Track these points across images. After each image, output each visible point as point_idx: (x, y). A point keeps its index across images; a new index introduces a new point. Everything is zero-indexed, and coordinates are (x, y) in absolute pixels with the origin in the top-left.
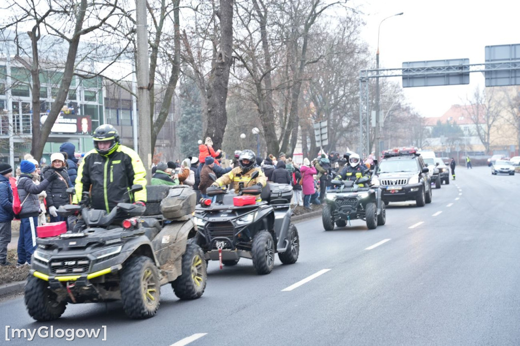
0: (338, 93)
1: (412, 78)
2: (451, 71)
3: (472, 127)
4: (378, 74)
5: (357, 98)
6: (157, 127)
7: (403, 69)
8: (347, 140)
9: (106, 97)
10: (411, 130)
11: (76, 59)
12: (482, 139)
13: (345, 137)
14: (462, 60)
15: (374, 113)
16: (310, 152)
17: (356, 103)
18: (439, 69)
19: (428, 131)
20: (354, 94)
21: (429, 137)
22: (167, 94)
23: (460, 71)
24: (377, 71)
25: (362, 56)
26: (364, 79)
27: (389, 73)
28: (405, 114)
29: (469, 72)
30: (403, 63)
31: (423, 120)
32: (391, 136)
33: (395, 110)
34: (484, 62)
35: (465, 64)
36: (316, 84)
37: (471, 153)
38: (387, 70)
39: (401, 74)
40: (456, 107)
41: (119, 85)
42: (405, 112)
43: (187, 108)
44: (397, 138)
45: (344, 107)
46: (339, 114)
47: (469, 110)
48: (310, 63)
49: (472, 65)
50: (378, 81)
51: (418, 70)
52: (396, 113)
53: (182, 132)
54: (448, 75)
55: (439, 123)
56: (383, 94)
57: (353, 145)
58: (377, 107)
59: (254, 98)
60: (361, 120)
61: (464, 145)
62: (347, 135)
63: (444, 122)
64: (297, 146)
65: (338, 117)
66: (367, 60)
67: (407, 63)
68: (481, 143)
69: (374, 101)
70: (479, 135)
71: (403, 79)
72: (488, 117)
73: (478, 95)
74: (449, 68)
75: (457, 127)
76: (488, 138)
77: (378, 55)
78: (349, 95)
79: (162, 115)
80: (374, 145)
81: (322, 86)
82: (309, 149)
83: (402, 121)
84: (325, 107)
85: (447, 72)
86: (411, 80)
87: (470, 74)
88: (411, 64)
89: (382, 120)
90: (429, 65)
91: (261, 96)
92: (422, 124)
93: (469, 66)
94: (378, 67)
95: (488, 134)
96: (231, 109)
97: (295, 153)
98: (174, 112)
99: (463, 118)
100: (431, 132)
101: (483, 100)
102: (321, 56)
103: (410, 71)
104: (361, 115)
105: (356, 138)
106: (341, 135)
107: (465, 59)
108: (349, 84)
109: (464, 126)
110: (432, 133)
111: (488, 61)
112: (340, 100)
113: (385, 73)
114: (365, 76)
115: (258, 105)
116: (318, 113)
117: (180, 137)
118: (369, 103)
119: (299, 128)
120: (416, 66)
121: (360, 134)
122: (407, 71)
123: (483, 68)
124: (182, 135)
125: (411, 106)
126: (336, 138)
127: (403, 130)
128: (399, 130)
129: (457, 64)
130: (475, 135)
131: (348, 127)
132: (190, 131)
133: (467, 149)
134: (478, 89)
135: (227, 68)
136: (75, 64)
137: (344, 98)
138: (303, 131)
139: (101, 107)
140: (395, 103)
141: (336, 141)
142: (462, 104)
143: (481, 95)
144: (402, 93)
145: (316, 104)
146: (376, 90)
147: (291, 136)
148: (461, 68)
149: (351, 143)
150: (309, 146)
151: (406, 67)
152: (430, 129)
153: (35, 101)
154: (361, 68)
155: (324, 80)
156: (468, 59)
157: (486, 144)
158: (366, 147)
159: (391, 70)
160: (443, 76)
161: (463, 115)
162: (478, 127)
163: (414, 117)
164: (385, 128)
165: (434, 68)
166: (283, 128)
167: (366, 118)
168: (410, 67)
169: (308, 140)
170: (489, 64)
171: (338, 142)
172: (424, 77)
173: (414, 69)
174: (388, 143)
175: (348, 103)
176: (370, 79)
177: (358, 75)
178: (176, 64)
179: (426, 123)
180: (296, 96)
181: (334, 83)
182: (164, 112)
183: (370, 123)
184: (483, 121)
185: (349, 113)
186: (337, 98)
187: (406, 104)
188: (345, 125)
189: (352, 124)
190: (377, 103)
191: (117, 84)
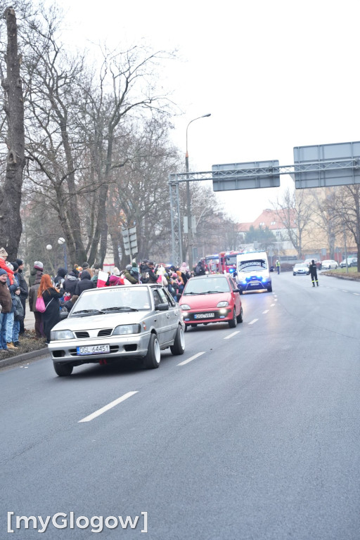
0: (149, 199)
1: (223, 181)
2: (261, 174)
3: (284, 231)
4: (188, 177)
5: (168, 205)
7: (213, 173)
8: (160, 248)
10: (224, 236)
12: (295, 244)
13: (158, 245)
14: (271, 161)
15: (186, 219)
16: (122, 262)
17: (168, 210)
18: (250, 171)
19: (242, 238)
20: (165, 200)
21: (243, 243)
23: (270, 173)
24: (187, 174)
25: (171, 161)
26: (173, 184)
27: (200, 177)
28: (218, 220)
29: (279, 174)
30: (213, 166)
31: (236, 226)
32: (205, 243)
33: (207, 215)
34: (293, 164)
35: (275, 166)
36: (125, 190)
37: (284, 258)
38: (197, 173)
39: (212, 177)
40: (267, 212)
42: (217, 218)
44: (211, 244)
45: (156, 213)
46: (150, 222)
47: (280, 214)
48: (116, 167)
49: (282, 167)
50: (188, 184)
51: (228, 173)
52: (208, 219)
54: (259, 178)
55: (252, 228)
56: (194, 199)
57: (167, 254)
58: (188, 213)
59: (54, 203)
60: (173, 226)
61: (277, 250)
62: (160, 243)
63: (256, 227)
64: (107, 256)
65: (150, 225)
66: (176, 164)
67: (217, 166)
68: (293, 247)
69: (186, 207)
70: (291, 239)
71: (214, 182)
72: (299, 221)
73: (289, 199)
74: (259, 170)
75: (270, 232)
76: (300, 242)
77: (187, 158)
78: (160, 201)
80: (188, 253)
81: (132, 192)
82: (121, 259)
83: (215, 226)
84: (135, 215)
85: (258, 174)
86: (222, 184)
87: (281, 176)
88: (221, 167)
89: (194, 226)
90: (240, 168)
91: (61, 201)
92: (235, 230)
93: (278, 168)
94: (188, 171)
95: (300, 239)
97: (104, 263)
99: (274, 223)
100: (244, 238)
101: (294, 204)
102: (128, 159)
103: (220, 174)
104: (172, 221)
105: (170, 246)
106: (153, 243)
107: (275, 161)
108: (159, 190)
109: (277, 231)
110: (246, 239)
111: (298, 162)
112: (150, 207)
113: (196, 177)
114: (174, 180)
115: (58, 211)
116: (129, 221)
118: (181, 209)
119: (109, 237)
120: (226, 169)
121: (173, 242)
122: (217, 174)
123: (292, 170)
125: (223, 211)
126: (149, 246)
127: (217, 237)
128: (213, 237)
129: (267, 166)
130: (287, 240)
131: (160, 235)
133: (280, 254)
134: (288, 193)
135: (20, 170)
137: (154, 205)
138: (113, 239)
140: (207, 209)
141: (148, 250)
142: (273, 209)
143: (291, 199)
144: (214, 198)
145: (126, 211)
146: (188, 195)
147: (99, 245)
148: (271, 170)
149: (164, 252)
150: (120, 256)
151: (216, 170)
152: (243, 235)
154: (170, 172)
155: (133, 186)
156: (278, 161)
157: (298, 248)
158: (179, 255)
159: (201, 173)
160: (254, 179)
161: (275, 220)
162: (289, 232)
163: (227, 223)
164: (198, 235)
165: (244, 171)
166: (90, 237)
167: (178, 224)
168: (220, 170)
169: (119, 249)
170: (298, 166)
171: (151, 251)
172: (234, 180)
173: (224, 172)
174: (202, 250)
175: (159, 210)
176: (181, 183)
177: (168, 180)
179: (239, 229)
180: (102, 203)
181: (143, 189)
183: (182, 230)
184: (295, 226)
185: (161, 221)
186: (148, 205)
187: (218, 210)
188: (157, 232)
189: (165, 232)
190: (189, 209)
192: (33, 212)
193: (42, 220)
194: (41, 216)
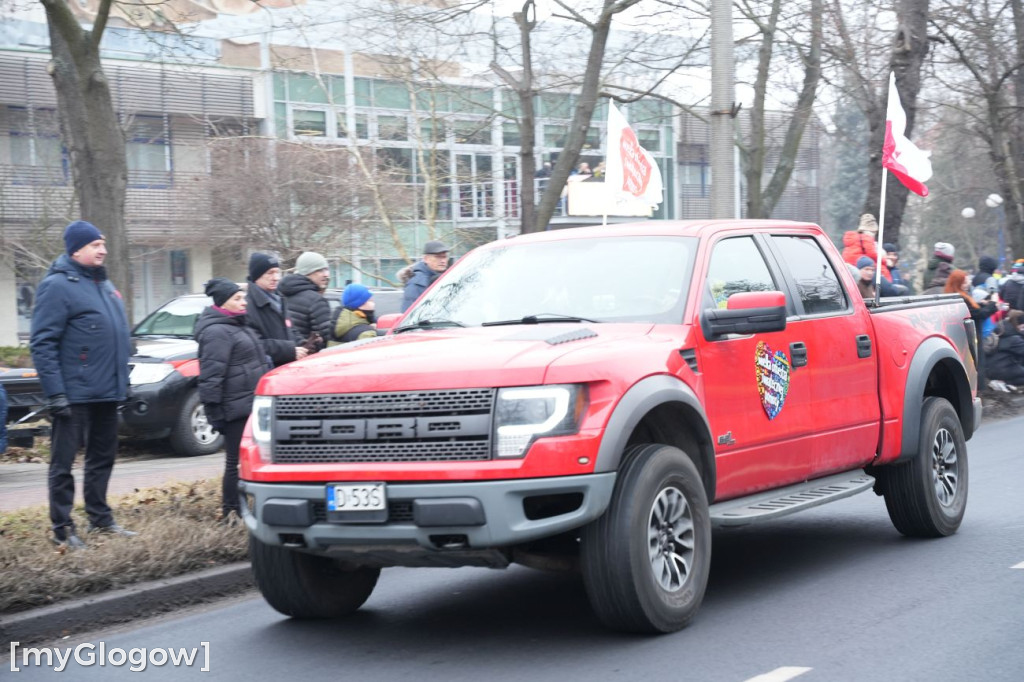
6: (770, 199)
9: (679, 141)
11: (605, 65)
22: (792, 128)
41: (693, 114)
43: (849, 159)
53: (836, 207)
59: (982, 127)
79: (781, 173)
91: (997, 123)
96: (942, 157)
98: (818, 168)
115: (990, 142)
117: (833, 219)
124: (836, 214)
132: (854, 205)
135: (917, 63)
136: (603, 73)
139: (670, 161)
153: (525, 152)
178: (812, 64)
182: (784, 167)
191: (689, 112)
192: (940, 143)
193: (957, 159)
194: (955, 151)
